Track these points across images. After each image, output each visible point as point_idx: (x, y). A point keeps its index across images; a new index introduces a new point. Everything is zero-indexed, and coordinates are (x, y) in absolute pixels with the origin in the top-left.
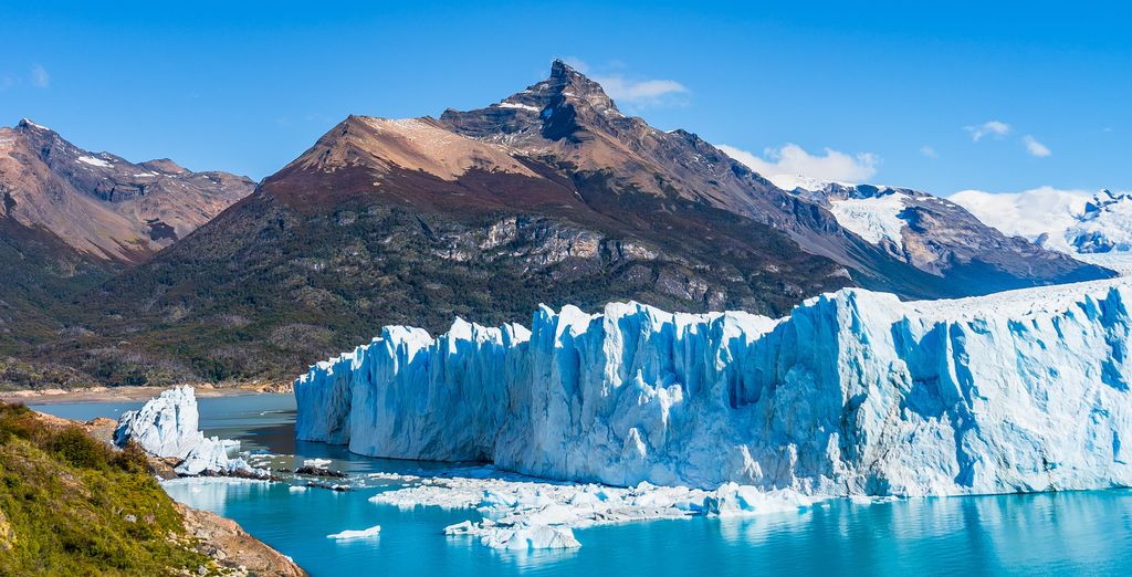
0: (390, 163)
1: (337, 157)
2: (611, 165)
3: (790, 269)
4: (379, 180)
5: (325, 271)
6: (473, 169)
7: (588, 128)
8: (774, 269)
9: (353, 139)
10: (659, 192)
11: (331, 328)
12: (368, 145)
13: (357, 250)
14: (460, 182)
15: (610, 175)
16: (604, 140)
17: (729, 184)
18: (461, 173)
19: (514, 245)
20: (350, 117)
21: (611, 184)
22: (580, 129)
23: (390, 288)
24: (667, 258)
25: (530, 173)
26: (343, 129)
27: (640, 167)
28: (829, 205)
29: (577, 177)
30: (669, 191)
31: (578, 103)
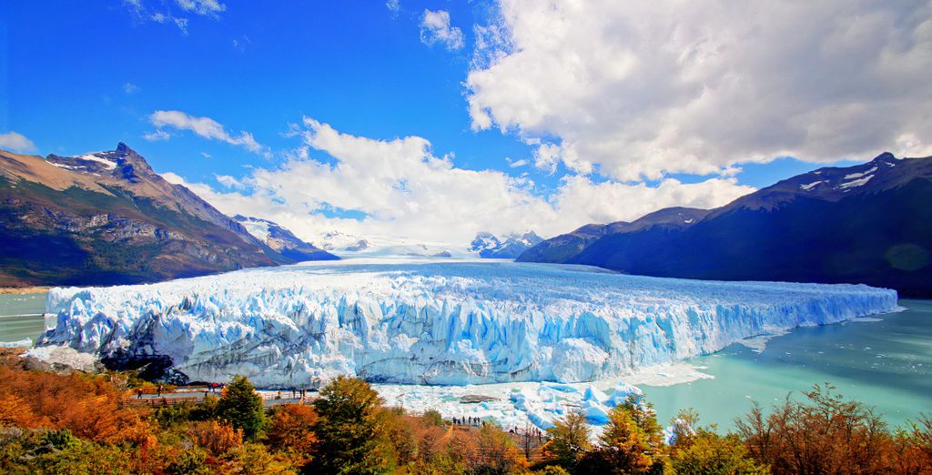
0: (19, 177)
2: (154, 195)
4: (16, 185)
6: (73, 187)
7: (140, 177)
10: (178, 211)
14: (67, 193)
15: (154, 200)
16: (149, 184)
17: (204, 211)
18: (66, 188)
19: (106, 227)
21: (154, 204)
22: (136, 176)
24: (189, 240)
25: (109, 193)
27: (168, 198)
28: (242, 223)
29: (135, 198)
30: (183, 210)
31: (134, 165)
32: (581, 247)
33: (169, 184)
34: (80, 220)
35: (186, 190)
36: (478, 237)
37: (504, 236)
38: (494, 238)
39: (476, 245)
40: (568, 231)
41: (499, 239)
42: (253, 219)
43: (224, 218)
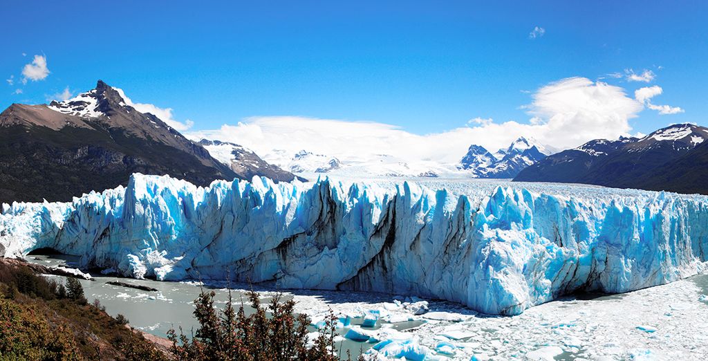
0: (32, 123)
1: (10, 121)
2: (124, 125)
3: (199, 171)
4: (29, 130)
5: (9, 168)
6: (66, 126)
7: (114, 109)
8: (193, 171)
9: (15, 113)
10: (145, 138)
11: (15, 191)
12: (22, 115)
13: (22, 159)
14: (61, 131)
15: (125, 130)
16: (121, 115)
17: (169, 137)
18: (61, 128)
19: (87, 158)
20: (13, 104)
21: (125, 133)
22: (110, 110)
23: (36, 174)
24: (151, 165)
25: (91, 128)
26: (12, 108)
27: (136, 127)
28: (205, 147)
29: (110, 130)
30: (149, 137)
31: (110, 99)
32: (589, 165)
33: (139, 113)
34: (69, 154)
35: (153, 118)
36: (470, 153)
37: (501, 152)
38: (489, 155)
39: (467, 161)
40: (574, 147)
41: (495, 156)
42: (217, 143)
43: (189, 143)
